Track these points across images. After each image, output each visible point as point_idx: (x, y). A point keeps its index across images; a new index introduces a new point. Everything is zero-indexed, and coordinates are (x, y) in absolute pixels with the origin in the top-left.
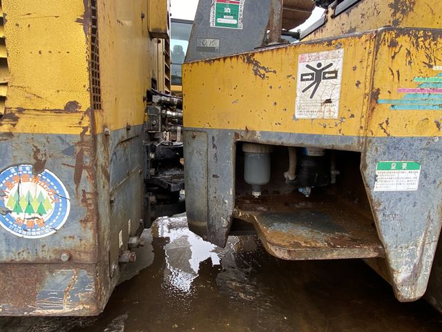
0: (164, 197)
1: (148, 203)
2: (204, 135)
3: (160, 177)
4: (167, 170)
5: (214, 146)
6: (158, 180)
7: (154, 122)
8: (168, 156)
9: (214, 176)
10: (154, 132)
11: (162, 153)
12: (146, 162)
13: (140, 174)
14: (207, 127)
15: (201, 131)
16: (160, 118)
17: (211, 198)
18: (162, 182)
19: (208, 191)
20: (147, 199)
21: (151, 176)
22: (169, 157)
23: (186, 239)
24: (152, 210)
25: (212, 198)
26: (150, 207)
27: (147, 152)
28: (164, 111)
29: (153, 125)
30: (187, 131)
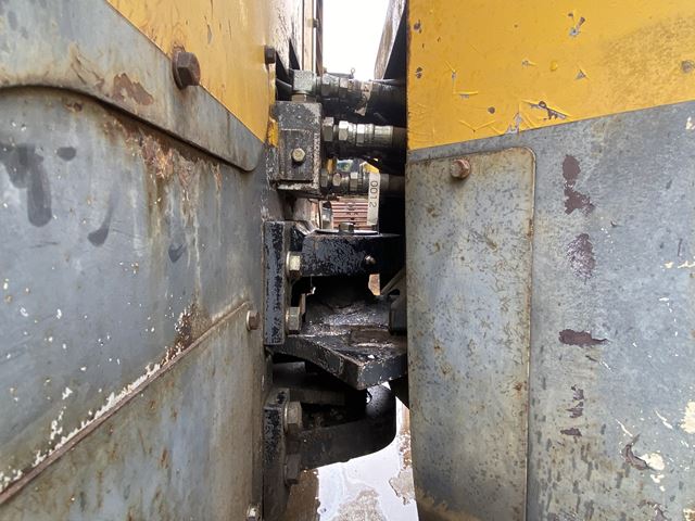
0: (324, 398)
1: (276, 432)
2: (518, 159)
3: (314, 333)
4: (332, 311)
5: (574, 202)
6: (308, 343)
7: (299, 155)
8: (341, 266)
9: (568, 337)
10: (297, 187)
11: (320, 257)
12: (272, 282)
13: (251, 328)
14: (538, 119)
15: (496, 148)
16: (317, 141)
17: (551, 431)
18: (321, 352)
19: (530, 402)
20: (274, 417)
21: (289, 332)
22: (345, 269)
23: (375, 503)
24: (288, 453)
25: (557, 437)
26: (282, 444)
27: (277, 246)
28: (329, 122)
29: (296, 164)
30: (427, 162)
